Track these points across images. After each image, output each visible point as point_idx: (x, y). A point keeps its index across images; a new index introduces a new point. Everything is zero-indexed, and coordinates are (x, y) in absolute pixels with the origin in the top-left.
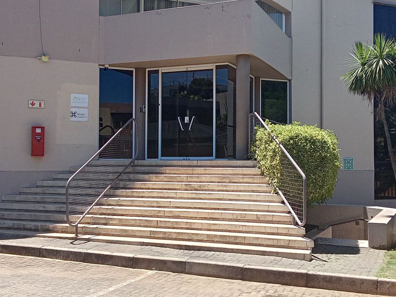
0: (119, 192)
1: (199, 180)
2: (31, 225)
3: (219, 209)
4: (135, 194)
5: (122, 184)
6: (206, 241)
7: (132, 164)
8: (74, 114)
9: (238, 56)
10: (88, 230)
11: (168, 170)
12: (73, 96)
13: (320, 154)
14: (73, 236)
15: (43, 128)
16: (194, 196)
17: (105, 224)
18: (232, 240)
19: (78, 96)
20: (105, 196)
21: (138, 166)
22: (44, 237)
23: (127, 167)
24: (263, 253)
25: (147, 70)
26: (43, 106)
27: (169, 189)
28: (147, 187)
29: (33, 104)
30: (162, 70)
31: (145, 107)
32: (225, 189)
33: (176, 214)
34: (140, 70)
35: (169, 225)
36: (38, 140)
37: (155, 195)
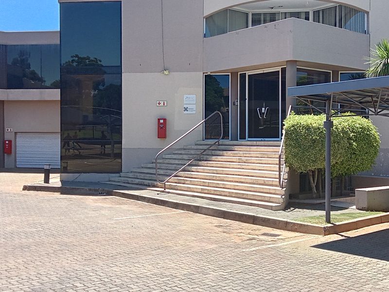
0: (200, 163)
1: (250, 156)
2: (146, 182)
3: (248, 176)
4: (209, 165)
5: (205, 157)
6: (229, 196)
7: (217, 143)
8: (186, 109)
9: (287, 61)
10: (172, 186)
11: (236, 148)
12: (185, 96)
13: (312, 137)
14: (163, 189)
15: (165, 120)
16: (239, 167)
17: (184, 184)
18: (241, 196)
19: (188, 96)
20: (189, 165)
21: (222, 145)
22: (149, 190)
23: (211, 145)
24: (251, 204)
25: (239, 73)
26: (166, 104)
27: (230, 162)
28: (218, 160)
29: (159, 104)
30: (248, 73)
31: (237, 101)
32: (260, 162)
33: (222, 178)
34: (234, 73)
35: (214, 185)
36: (161, 128)
37: (219, 165)
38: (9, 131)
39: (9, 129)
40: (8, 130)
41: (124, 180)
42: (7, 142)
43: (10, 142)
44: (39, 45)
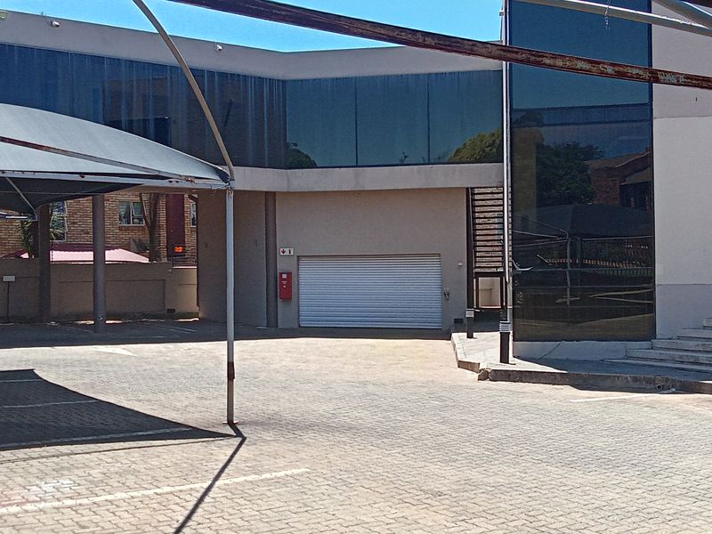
38: (287, 253)
39: (287, 250)
40: (283, 252)
41: (681, 357)
42: (284, 276)
43: (289, 274)
44: (352, 78)
